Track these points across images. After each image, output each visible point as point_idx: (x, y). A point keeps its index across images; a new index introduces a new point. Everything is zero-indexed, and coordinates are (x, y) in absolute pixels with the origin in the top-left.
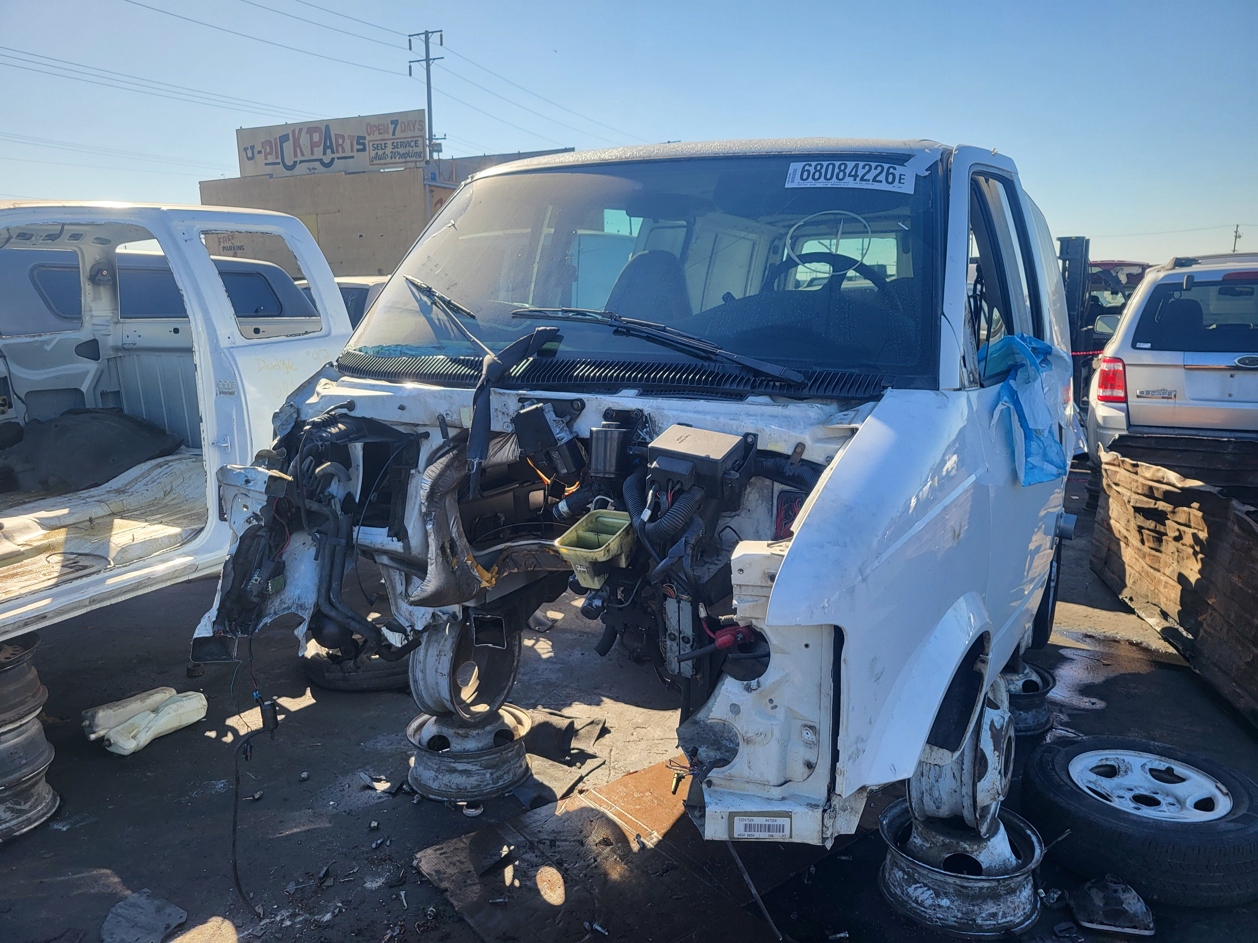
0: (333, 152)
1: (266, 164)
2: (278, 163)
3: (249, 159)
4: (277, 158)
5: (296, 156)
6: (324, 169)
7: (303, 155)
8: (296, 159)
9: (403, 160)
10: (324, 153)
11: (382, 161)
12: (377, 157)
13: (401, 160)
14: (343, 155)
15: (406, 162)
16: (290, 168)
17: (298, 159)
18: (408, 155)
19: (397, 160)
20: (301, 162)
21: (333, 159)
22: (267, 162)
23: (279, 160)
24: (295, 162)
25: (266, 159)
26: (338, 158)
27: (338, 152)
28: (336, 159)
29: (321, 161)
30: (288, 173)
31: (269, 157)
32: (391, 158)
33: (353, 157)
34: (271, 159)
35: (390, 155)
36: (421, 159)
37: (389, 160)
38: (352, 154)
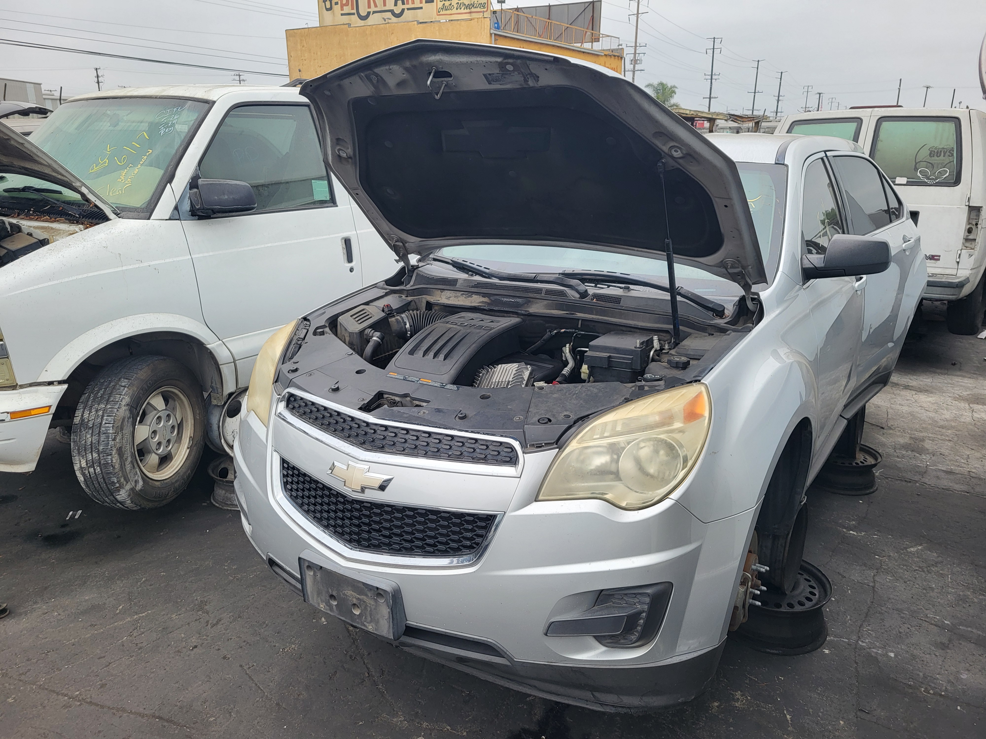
0: (403, 3)
1: (342, 15)
2: (353, 14)
3: (327, 10)
4: (353, 9)
5: (369, 7)
6: (394, 19)
7: (376, 6)
8: (369, 10)
9: (468, 11)
10: (396, 4)
11: (448, 12)
12: (444, 8)
13: (466, 11)
14: (413, 6)
15: (470, 13)
16: (364, 18)
17: (371, 10)
18: (473, 6)
19: (462, 11)
20: (374, 12)
21: (403, 10)
22: (343, 12)
23: (354, 11)
24: (369, 13)
25: (342, 9)
26: (408, 9)
27: (408, 3)
28: (406, 10)
29: (392, 11)
30: (362, 23)
31: (344, 7)
32: (457, 9)
33: (421, 8)
34: (347, 10)
35: (455, 6)
36: (485, 10)
37: (454, 11)
38: (420, 5)
